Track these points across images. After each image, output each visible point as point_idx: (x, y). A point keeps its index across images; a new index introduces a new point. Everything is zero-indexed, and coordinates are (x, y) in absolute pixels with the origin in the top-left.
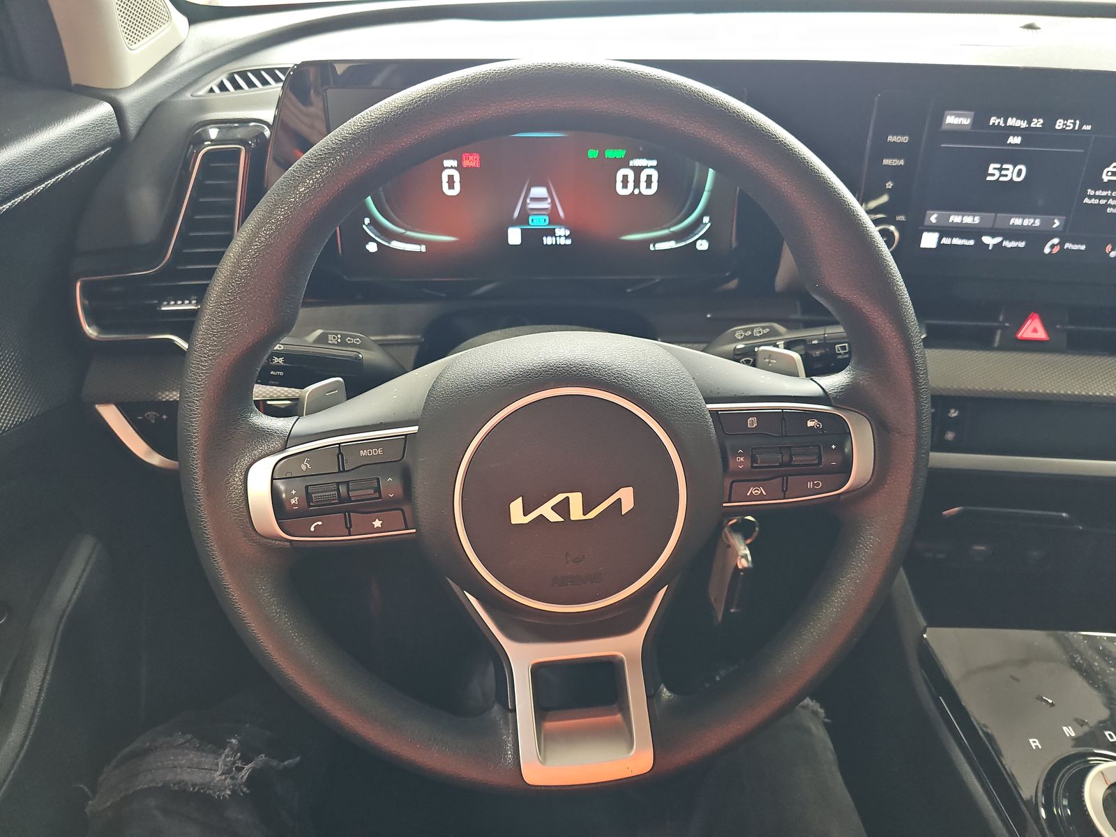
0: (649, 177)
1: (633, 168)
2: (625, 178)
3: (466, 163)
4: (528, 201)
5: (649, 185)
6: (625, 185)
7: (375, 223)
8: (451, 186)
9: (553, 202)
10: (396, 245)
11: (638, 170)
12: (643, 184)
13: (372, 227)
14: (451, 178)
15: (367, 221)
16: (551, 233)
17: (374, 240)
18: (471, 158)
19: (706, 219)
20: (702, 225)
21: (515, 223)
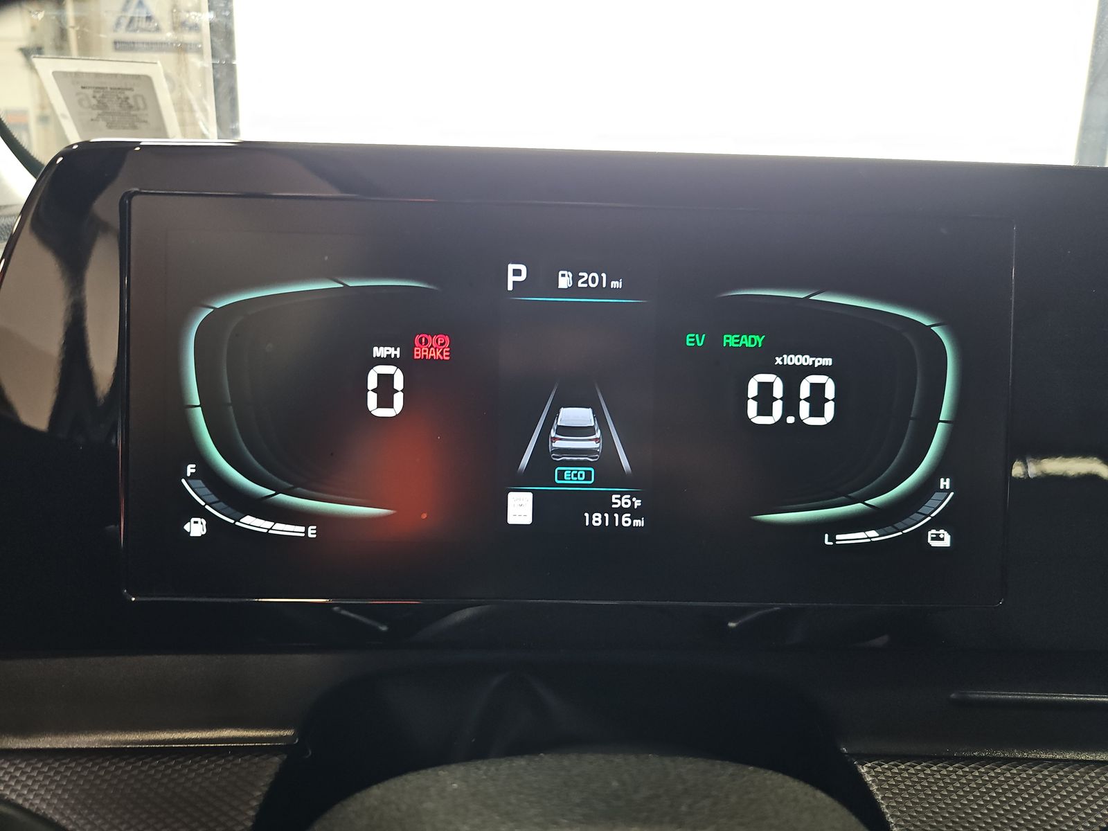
0: (818, 389)
1: (782, 372)
2: (765, 388)
3: (419, 353)
4: (553, 434)
5: (817, 411)
6: (765, 410)
7: (208, 474)
8: (385, 402)
9: (607, 439)
10: (249, 522)
11: (792, 377)
12: (804, 408)
13: (199, 483)
14: (386, 380)
15: (191, 469)
16: (603, 504)
17: (202, 512)
18: (432, 341)
19: (945, 483)
20: (937, 496)
21: (519, 484)
